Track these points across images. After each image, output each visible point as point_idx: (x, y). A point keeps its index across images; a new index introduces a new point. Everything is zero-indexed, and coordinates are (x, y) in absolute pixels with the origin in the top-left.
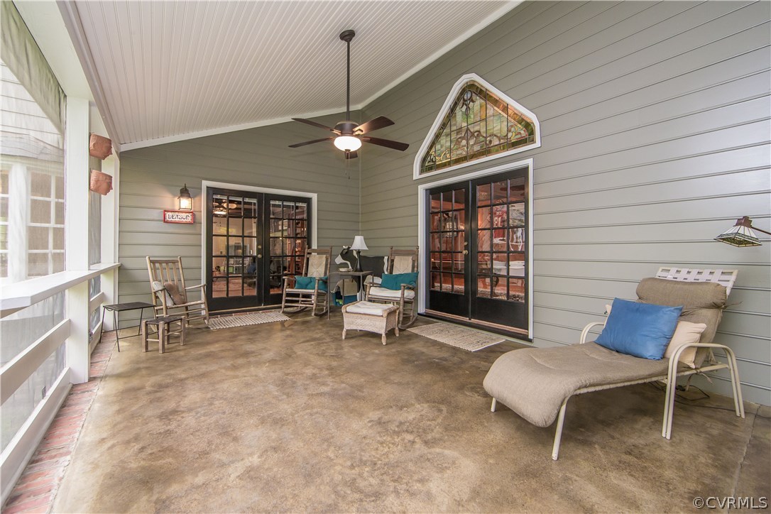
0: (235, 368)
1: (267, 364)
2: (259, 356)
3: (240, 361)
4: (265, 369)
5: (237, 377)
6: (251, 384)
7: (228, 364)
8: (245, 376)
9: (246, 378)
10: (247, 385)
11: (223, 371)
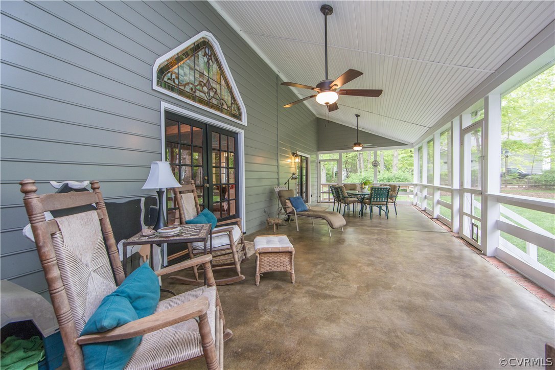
0: (426, 295)
1: (394, 286)
2: (396, 299)
3: (418, 301)
4: (398, 283)
5: (424, 285)
6: (414, 276)
7: (431, 302)
8: (417, 283)
9: (416, 281)
10: (416, 276)
11: (436, 295)
